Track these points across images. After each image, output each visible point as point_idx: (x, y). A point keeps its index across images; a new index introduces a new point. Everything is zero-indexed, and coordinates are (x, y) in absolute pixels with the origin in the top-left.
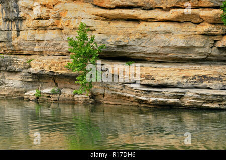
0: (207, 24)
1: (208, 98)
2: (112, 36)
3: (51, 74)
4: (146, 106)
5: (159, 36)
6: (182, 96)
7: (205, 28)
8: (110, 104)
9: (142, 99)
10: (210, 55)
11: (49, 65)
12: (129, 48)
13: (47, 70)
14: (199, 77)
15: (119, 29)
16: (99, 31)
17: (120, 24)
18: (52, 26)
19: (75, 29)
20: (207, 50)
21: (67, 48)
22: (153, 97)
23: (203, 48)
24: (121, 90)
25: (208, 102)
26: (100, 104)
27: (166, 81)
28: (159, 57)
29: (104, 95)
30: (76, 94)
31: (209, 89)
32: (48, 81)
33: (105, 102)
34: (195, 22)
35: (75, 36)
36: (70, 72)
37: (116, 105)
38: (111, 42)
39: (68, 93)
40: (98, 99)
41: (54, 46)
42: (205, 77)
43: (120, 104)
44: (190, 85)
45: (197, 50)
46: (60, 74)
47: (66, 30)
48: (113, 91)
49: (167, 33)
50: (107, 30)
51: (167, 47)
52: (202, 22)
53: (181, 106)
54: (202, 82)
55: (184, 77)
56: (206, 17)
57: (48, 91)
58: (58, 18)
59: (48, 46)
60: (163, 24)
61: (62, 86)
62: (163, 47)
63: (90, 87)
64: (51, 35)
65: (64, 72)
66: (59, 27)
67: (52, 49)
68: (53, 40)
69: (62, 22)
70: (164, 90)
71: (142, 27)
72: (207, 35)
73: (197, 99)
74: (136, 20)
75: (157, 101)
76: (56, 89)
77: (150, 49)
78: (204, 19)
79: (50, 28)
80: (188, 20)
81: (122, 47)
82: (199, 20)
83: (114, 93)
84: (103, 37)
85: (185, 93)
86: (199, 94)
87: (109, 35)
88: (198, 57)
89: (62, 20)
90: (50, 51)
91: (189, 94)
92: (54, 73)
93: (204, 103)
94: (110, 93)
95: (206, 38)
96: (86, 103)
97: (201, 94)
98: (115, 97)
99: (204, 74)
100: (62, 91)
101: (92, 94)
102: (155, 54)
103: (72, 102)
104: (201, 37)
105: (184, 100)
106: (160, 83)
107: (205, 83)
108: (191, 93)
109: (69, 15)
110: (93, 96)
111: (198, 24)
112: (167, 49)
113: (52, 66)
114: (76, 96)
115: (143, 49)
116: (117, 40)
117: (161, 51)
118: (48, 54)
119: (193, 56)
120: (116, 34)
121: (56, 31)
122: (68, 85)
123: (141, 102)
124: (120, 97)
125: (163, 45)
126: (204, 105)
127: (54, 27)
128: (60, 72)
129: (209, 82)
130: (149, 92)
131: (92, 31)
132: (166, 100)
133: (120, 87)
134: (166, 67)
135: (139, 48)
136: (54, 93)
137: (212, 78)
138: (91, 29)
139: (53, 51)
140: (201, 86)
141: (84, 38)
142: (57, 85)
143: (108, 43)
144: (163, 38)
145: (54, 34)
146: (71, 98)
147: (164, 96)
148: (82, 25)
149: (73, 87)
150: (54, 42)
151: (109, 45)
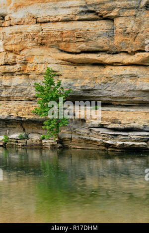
2: (78, 81)
3: (18, 119)
4: (113, 149)
5: (125, 80)
8: (77, 148)
9: (109, 142)
11: (16, 110)
12: (95, 92)
13: (14, 116)
15: (85, 73)
16: (65, 75)
17: (86, 69)
18: (19, 71)
19: (41, 74)
21: (34, 93)
22: (120, 140)
24: (88, 134)
26: (67, 148)
27: (132, 125)
28: (125, 100)
29: (71, 139)
30: (44, 138)
32: (15, 126)
33: (73, 146)
35: (41, 81)
36: (37, 117)
37: (83, 149)
38: (77, 86)
39: (35, 138)
40: (65, 143)
41: (21, 91)
43: (87, 148)
46: (27, 119)
47: (32, 75)
48: (80, 135)
49: (133, 76)
50: (73, 74)
51: (133, 90)
57: (15, 136)
58: (25, 63)
59: (15, 91)
60: (128, 68)
61: (30, 130)
62: (129, 91)
63: (58, 132)
64: (18, 80)
65: (31, 117)
66: (26, 72)
67: (19, 94)
68: (20, 85)
69: (29, 67)
70: (130, 134)
71: (107, 71)
74: (102, 65)
75: (123, 144)
76: (23, 134)
77: (116, 93)
79: (17, 73)
81: (89, 91)
83: (81, 137)
84: (69, 81)
87: (75, 79)
89: (29, 65)
90: (17, 96)
92: (21, 118)
94: (77, 137)
96: (53, 148)
98: (82, 141)
100: (30, 136)
101: (59, 138)
102: (121, 97)
103: (40, 147)
106: (126, 126)
109: (36, 60)
110: (61, 141)
112: (133, 93)
113: (19, 111)
114: (43, 141)
115: (109, 93)
116: (82, 84)
117: (127, 95)
118: (15, 99)
120: (82, 78)
121: (23, 76)
122: (36, 130)
123: (108, 145)
124: (87, 141)
125: (129, 88)
127: (21, 72)
128: (28, 117)
130: (116, 135)
131: (58, 75)
132: (133, 143)
133: (87, 131)
134: (132, 110)
135: (105, 92)
136: (22, 138)
138: (57, 73)
139: (20, 96)
141: (50, 82)
142: (24, 130)
143: (74, 87)
144: (129, 81)
145: (21, 79)
146: (38, 143)
147: (130, 140)
148: (48, 69)
149: (41, 131)
150: (21, 87)
151: (75, 90)
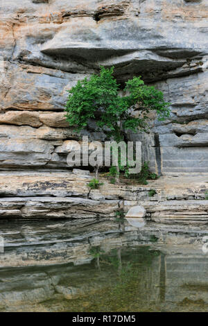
0: (47, 128)
1: (53, 206)
6: (23, 206)
7: (45, 131)
10: (50, 162)
14: (41, 183)
20: (47, 156)
23: (42, 153)
25: (53, 210)
31: (52, 196)
34: (34, 125)
42: (47, 183)
44: (31, 193)
45: (37, 155)
52: (41, 126)
53: (21, 217)
54: (44, 188)
55: (24, 184)
56: (46, 119)
72: (47, 139)
73: (41, 208)
78: (44, 121)
80: (27, 122)
82: (38, 124)
85: (26, 202)
86: (42, 202)
88: (38, 164)
91: (32, 203)
93: (48, 212)
95: (46, 142)
97: (45, 203)
99: (47, 180)
104: (41, 141)
105: (25, 210)
107: (49, 190)
108: (33, 202)
111: (37, 128)
119: (32, 163)
126: (48, 215)
129: (53, 189)
137: (55, 184)
140: (44, 192)
